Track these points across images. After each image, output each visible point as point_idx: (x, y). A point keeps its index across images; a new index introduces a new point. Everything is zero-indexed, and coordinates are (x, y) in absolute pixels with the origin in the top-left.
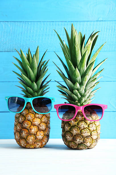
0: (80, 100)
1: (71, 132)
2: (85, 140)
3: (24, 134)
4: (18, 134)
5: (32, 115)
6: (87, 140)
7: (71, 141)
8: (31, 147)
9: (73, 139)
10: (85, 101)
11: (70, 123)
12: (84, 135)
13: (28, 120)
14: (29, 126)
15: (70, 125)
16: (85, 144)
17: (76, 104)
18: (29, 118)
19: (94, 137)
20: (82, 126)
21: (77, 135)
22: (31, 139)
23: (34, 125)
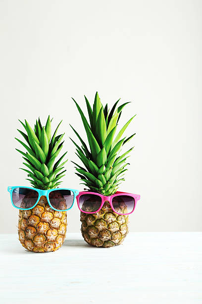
0: (105, 186)
1: (96, 227)
2: (113, 236)
3: (30, 234)
4: (23, 234)
5: (41, 209)
6: (116, 236)
7: (95, 239)
8: (40, 251)
9: (99, 235)
10: (111, 187)
11: (94, 215)
12: (112, 230)
13: (35, 215)
14: (37, 223)
15: (94, 218)
16: (113, 241)
17: (100, 192)
18: (38, 211)
19: (123, 232)
20: (110, 219)
21: (104, 230)
22: (40, 240)
23: (44, 222)
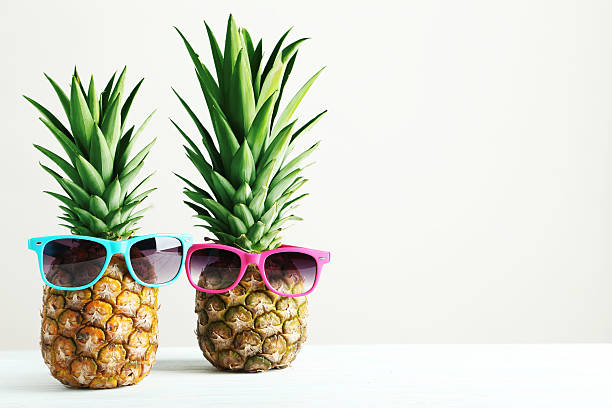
0: (251, 232)
1: (228, 323)
2: (266, 346)
3: (90, 344)
4: (67, 346)
5: (116, 285)
6: (274, 344)
7: (227, 351)
8: (108, 385)
9: (233, 343)
10: (266, 235)
11: (224, 297)
12: (264, 330)
13: (101, 300)
14: (106, 317)
15: (224, 303)
16: (267, 356)
17: (242, 243)
18: (107, 292)
19: (293, 336)
20: (260, 306)
21: (245, 331)
22: (112, 358)
23: (123, 315)
